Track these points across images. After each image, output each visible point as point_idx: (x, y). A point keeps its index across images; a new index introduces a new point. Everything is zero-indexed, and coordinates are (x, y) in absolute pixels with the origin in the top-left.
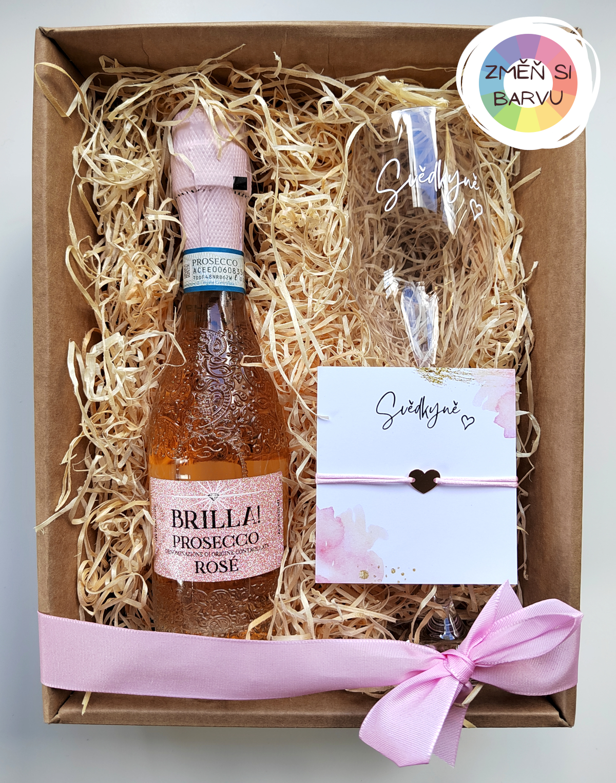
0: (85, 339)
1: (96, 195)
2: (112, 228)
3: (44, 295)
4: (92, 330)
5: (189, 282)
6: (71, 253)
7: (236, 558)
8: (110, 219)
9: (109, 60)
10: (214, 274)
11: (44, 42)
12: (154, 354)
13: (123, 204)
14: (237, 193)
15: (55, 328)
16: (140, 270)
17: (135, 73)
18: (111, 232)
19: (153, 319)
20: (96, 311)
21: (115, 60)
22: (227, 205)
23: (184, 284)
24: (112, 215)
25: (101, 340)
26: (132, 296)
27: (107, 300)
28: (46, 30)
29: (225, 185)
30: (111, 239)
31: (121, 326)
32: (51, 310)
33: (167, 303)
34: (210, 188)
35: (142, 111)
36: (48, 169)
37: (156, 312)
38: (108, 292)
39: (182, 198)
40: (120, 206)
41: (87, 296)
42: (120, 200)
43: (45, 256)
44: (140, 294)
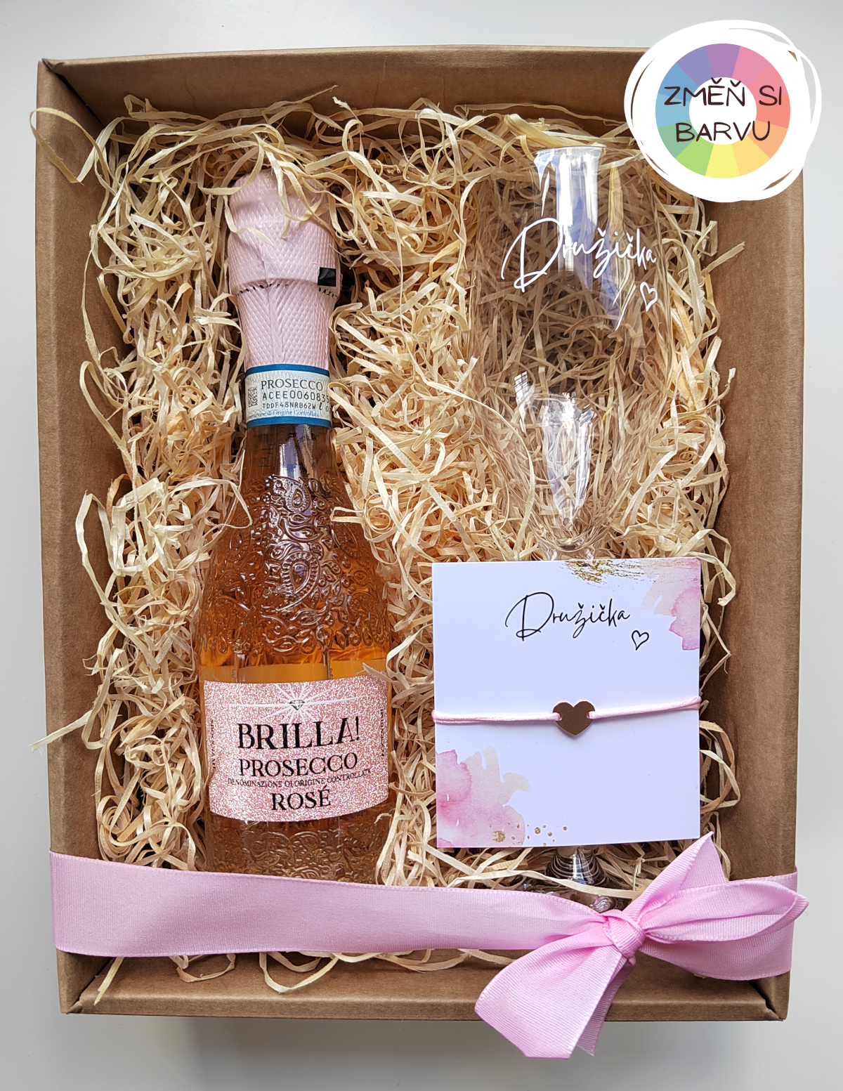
0: (111, 489)
1: (121, 290)
2: (146, 336)
3: (54, 430)
4: (121, 477)
5: (257, 411)
6: (87, 371)
7: (327, 788)
8: (142, 324)
9: (138, 101)
10: (292, 400)
11: (49, 80)
12: (205, 509)
13: (160, 302)
14: (322, 290)
15: (69, 476)
16: (184, 393)
17: (173, 120)
18: (144, 343)
19: (203, 461)
20: (124, 451)
21: (147, 100)
22: (310, 305)
23: (248, 415)
24: (146, 318)
25: (131, 489)
26: (174, 428)
27: (140, 435)
28: (52, 62)
29: (307, 279)
30: (145, 351)
31: (159, 471)
32: (63, 452)
33: (223, 440)
34: (286, 283)
35: (184, 172)
36: (57, 256)
37: (208, 452)
38: (141, 426)
39: (246, 295)
40: (156, 306)
41: (111, 431)
42: (155, 296)
43: (55, 375)
44: (184, 426)
